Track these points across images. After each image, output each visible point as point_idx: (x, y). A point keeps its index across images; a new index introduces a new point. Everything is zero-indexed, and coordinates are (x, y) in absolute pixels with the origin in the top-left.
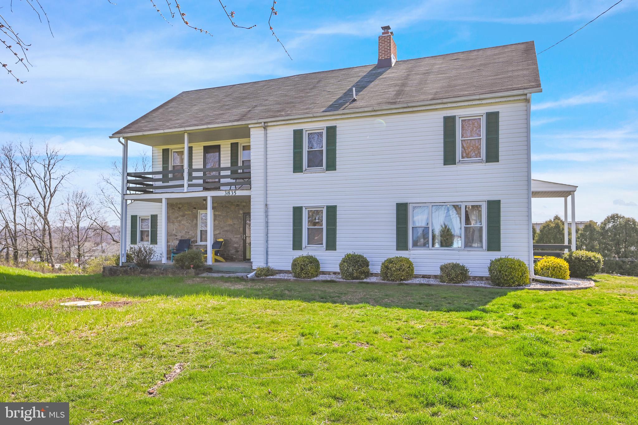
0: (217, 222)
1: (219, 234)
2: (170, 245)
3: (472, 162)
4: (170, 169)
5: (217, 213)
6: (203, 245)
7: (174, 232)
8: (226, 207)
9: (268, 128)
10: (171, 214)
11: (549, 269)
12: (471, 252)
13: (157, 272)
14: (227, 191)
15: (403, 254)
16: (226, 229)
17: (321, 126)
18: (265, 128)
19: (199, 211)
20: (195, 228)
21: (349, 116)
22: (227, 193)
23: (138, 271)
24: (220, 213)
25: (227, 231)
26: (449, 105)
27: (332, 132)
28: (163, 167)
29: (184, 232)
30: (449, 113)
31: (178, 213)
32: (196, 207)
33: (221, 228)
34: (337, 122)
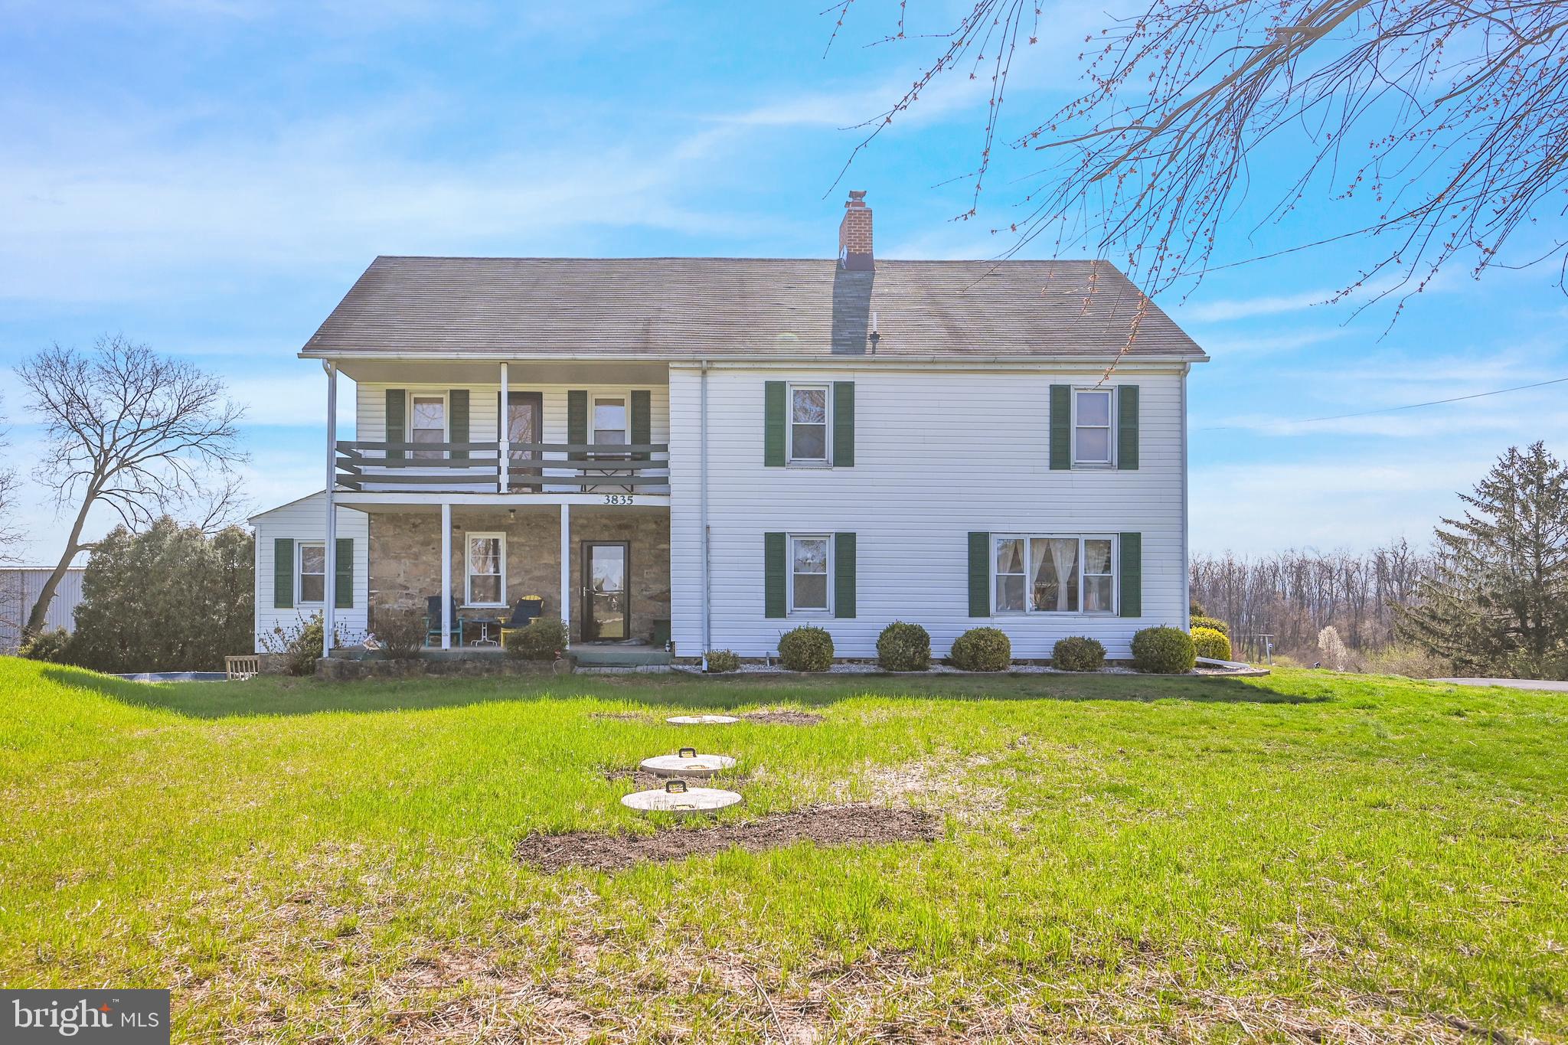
0: (517, 560)
1: (520, 584)
2: (388, 609)
3: (1096, 468)
4: (408, 438)
5: (515, 539)
6: (478, 609)
7: (401, 580)
8: (537, 526)
9: (710, 373)
10: (390, 539)
11: (1207, 645)
12: (1096, 620)
13: (475, 668)
14: (611, 496)
15: (980, 623)
16: (537, 573)
17: (825, 378)
18: (704, 373)
19: (467, 533)
20: (457, 572)
21: (883, 367)
22: (611, 499)
23: (421, 665)
24: (522, 540)
25: (540, 579)
26: (1064, 367)
27: (845, 393)
28: (389, 431)
29: (428, 580)
30: (1061, 380)
31: (411, 537)
32: (461, 524)
33: (526, 572)
34: (857, 374)
